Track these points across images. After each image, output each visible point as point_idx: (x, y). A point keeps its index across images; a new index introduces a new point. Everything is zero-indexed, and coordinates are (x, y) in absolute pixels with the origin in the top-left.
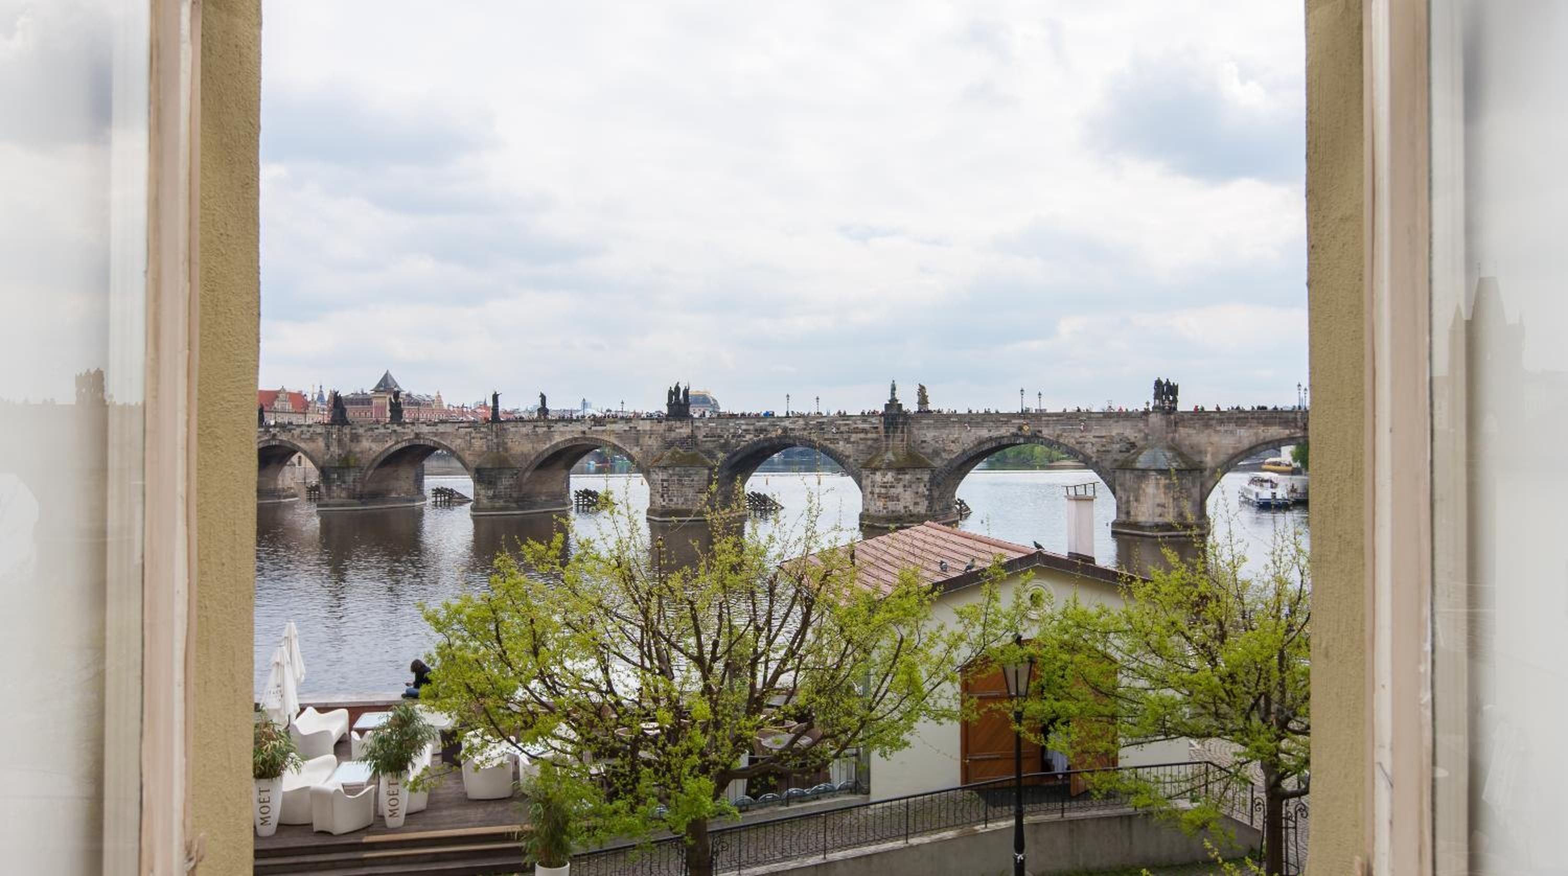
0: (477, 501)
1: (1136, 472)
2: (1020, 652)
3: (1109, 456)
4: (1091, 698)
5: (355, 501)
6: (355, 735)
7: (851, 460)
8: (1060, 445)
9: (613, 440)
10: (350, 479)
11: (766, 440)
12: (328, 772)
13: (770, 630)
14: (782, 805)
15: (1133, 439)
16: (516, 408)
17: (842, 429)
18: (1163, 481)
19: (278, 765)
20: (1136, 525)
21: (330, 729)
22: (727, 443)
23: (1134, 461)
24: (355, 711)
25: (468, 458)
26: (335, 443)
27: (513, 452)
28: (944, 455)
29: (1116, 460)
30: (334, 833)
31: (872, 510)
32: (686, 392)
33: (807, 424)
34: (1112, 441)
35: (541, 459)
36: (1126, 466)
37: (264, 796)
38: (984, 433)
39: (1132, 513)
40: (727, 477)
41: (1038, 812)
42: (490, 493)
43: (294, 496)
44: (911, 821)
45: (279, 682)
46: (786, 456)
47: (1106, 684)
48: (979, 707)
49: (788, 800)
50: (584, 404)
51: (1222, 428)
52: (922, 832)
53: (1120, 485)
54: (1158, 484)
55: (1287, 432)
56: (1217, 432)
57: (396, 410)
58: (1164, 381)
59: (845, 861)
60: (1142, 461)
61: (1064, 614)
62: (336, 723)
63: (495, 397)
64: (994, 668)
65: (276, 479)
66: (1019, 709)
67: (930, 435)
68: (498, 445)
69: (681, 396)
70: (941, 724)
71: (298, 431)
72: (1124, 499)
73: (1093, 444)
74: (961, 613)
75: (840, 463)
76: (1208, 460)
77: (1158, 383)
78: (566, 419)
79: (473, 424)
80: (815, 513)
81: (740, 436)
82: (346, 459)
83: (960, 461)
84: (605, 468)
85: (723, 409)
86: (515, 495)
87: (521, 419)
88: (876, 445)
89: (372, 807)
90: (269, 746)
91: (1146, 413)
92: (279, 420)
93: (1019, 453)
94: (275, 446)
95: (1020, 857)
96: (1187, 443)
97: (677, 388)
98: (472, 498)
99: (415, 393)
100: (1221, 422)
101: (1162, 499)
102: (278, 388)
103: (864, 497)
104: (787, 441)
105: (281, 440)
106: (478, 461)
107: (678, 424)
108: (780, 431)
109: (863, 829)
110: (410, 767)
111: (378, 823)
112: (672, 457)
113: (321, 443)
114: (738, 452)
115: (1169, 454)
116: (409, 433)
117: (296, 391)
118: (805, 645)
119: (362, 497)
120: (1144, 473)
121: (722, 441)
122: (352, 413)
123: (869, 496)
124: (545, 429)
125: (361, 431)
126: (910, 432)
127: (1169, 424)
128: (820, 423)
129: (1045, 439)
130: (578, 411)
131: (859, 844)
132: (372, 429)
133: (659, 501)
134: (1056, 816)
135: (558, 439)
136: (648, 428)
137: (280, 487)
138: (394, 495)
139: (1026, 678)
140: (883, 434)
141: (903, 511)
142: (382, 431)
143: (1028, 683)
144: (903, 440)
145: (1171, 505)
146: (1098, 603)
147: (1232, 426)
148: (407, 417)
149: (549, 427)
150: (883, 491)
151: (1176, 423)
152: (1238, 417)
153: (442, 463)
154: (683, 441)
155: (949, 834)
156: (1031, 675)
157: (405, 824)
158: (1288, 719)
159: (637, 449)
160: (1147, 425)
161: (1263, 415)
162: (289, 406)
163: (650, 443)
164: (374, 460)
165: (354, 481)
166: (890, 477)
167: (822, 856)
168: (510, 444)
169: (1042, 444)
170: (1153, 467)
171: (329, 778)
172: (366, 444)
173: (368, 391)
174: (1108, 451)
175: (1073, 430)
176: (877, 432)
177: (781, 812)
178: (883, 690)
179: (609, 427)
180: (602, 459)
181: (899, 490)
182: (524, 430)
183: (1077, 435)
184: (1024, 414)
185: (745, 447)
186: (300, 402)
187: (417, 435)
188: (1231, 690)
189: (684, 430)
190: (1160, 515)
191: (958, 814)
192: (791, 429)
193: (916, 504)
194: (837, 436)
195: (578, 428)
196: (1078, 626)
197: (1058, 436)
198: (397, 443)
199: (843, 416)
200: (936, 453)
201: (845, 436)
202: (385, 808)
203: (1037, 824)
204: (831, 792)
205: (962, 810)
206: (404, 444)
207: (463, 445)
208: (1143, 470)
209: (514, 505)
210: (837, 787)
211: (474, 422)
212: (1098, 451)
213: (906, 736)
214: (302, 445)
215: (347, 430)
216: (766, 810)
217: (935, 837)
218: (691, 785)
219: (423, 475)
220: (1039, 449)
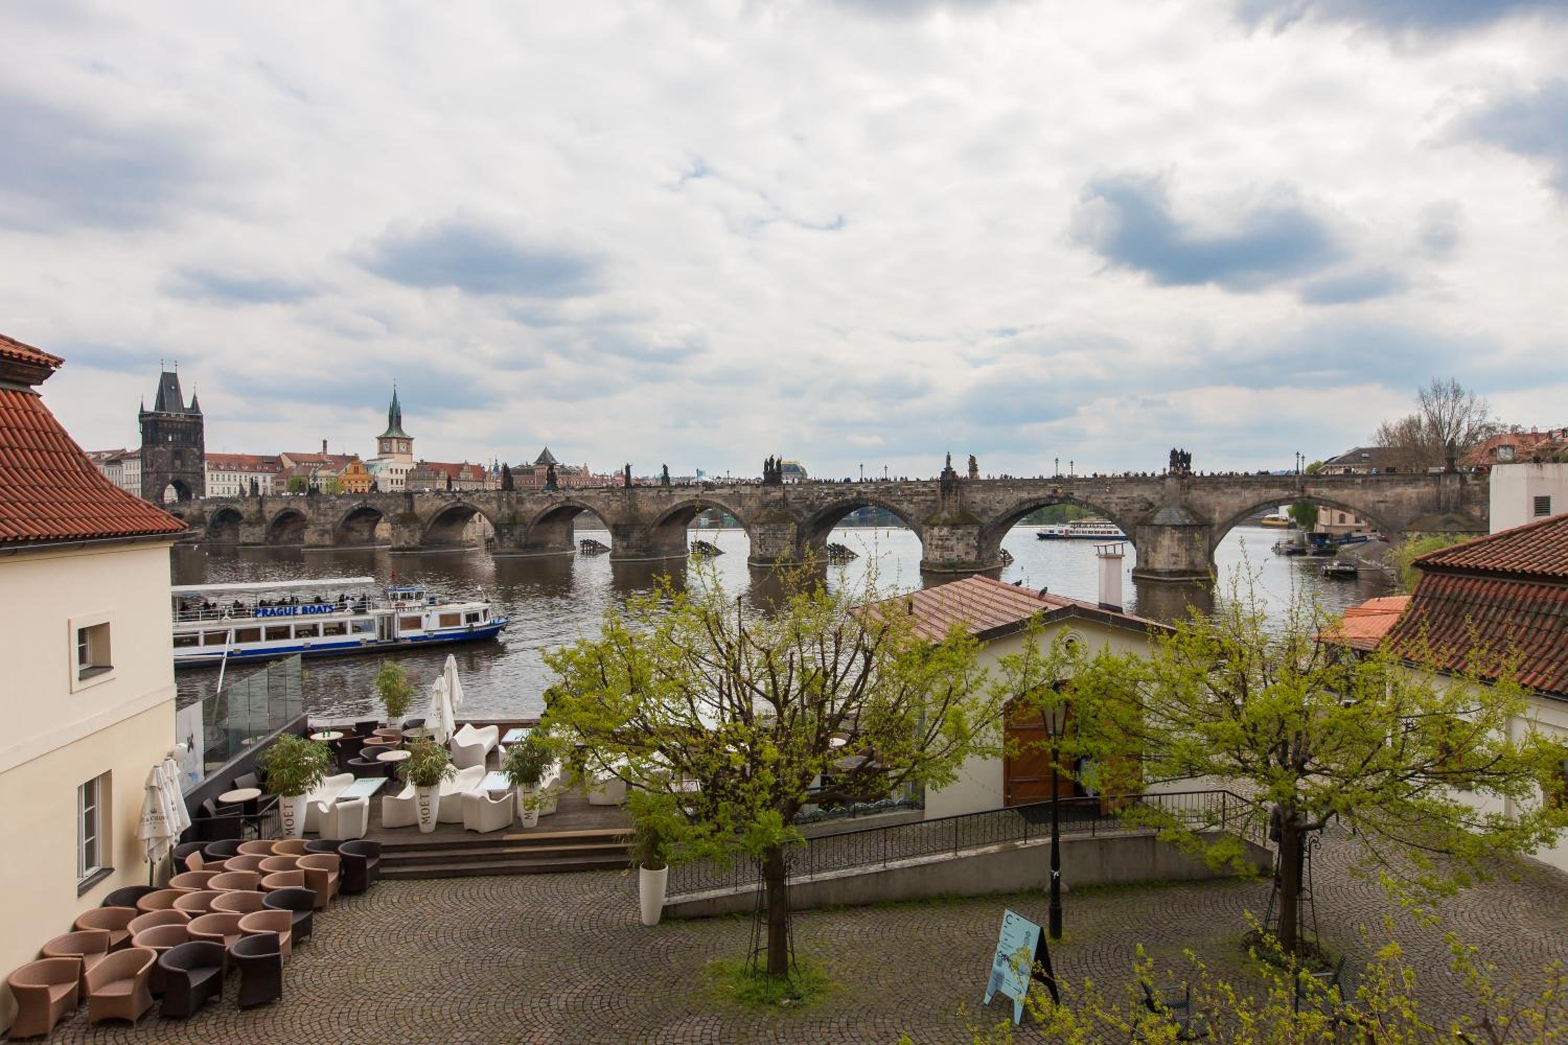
0: (615, 550)
1: (1155, 528)
2: (1057, 697)
3: (1130, 515)
4: (1121, 737)
5: (521, 550)
6: (502, 749)
7: (913, 518)
8: (1088, 505)
9: (720, 501)
10: (517, 532)
11: (843, 501)
12: (479, 779)
13: (835, 676)
14: (849, 817)
15: (1151, 500)
16: (645, 475)
17: (907, 492)
18: (1177, 535)
19: (435, 776)
20: (1153, 572)
21: (482, 743)
22: (812, 504)
23: (1152, 518)
24: (504, 727)
25: (607, 516)
26: (505, 505)
27: (642, 511)
28: (991, 513)
29: (1137, 518)
30: (481, 831)
31: (931, 558)
32: (779, 462)
33: (877, 488)
34: (1133, 501)
35: (664, 517)
36: (1145, 522)
37: (425, 800)
38: (1025, 495)
39: (1150, 561)
40: (813, 531)
41: (1071, 831)
42: (625, 544)
43: (476, 546)
44: (960, 834)
45: (439, 706)
46: (861, 513)
47: (1135, 726)
48: (1020, 746)
49: (854, 813)
50: (700, 473)
51: (1229, 491)
52: (969, 847)
53: (1141, 538)
54: (1172, 537)
55: (1287, 493)
56: (1225, 494)
57: (552, 478)
58: (1179, 451)
59: (902, 869)
60: (1159, 519)
61: (1098, 663)
62: (487, 738)
63: (628, 468)
64: (1034, 712)
65: (461, 533)
66: (1056, 747)
67: (979, 497)
68: (630, 506)
69: (775, 467)
70: (986, 759)
71: (476, 496)
72: (1143, 549)
73: (1117, 504)
74: (1005, 662)
75: (903, 520)
76: (1217, 517)
77: (1174, 453)
78: (684, 485)
79: (610, 489)
80: (873, 576)
81: (823, 498)
82: (514, 517)
83: (1004, 519)
84: (716, 523)
85: (810, 476)
86: (644, 546)
87: (650, 487)
88: (934, 505)
89: (512, 810)
90: (427, 760)
91: (1163, 478)
92: (464, 489)
93: (1054, 511)
94: (460, 508)
95: (1056, 874)
96: (1198, 502)
97: (772, 460)
98: (610, 546)
99: (567, 465)
100: (1228, 485)
101: (1175, 550)
102: (463, 462)
103: (924, 548)
104: (861, 503)
105: (464, 503)
106: (614, 519)
107: (773, 489)
108: (855, 494)
109: (918, 840)
110: (541, 780)
111: (516, 825)
112: (768, 516)
113: (494, 505)
114: (821, 511)
115: (1183, 513)
116: (561, 496)
117: (476, 464)
118: (867, 686)
119: (526, 547)
120: (1161, 528)
121: (808, 503)
122: (517, 481)
123: (929, 547)
124: (667, 493)
125: (524, 495)
126: (962, 494)
127: (1182, 487)
128: (885, 487)
129: (1076, 500)
130: (693, 478)
131: (914, 855)
132: (533, 494)
133: (758, 551)
134: (1087, 835)
135: (677, 501)
136: (748, 492)
137: (464, 539)
138: (550, 545)
139: (1062, 719)
140: (940, 496)
141: (956, 559)
142: (541, 495)
143: (1064, 723)
144: (956, 501)
145: (1184, 555)
146: (1128, 651)
147: (1237, 489)
148: (560, 483)
149: (670, 492)
150: (940, 543)
151: (1189, 487)
152: (1246, 481)
153: (588, 520)
154: (777, 502)
155: (993, 849)
156: (1067, 716)
157: (538, 825)
158: (1304, 761)
159: (739, 509)
160: (1163, 488)
161: (1265, 479)
162: (471, 476)
163: (750, 504)
164: (535, 518)
165: (520, 535)
166: (945, 531)
167: (882, 865)
168: (639, 505)
169: (1073, 503)
170: (1169, 523)
171: (478, 785)
172: (528, 506)
173: (531, 463)
174: (1130, 510)
175: (1101, 493)
176: (935, 495)
177: (849, 823)
178: (934, 732)
179: (718, 491)
180: (712, 516)
181: (953, 542)
182: (650, 494)
183: (1103, 496)
184: (1058, 479)
185: (827, 507)
186: (479, 472)
187: (568, 499)
188: (1254, 738)
189: (777, 494)
190: (1175, 563)
191: (1001, 829)
192: (865, 493)
193: (967, 553)
194: (902, 498)
195: (694, 492)
196: (1110, 674)
197: (1087, 497)
198: (552, 504)
199: (905, 481)
200: (984, 511)
201: (909, 498)
202: (522, 811)
203: (1071, 842)
204: (892, 807)
205: (1005, 826)
206: (558, 506)
207: (603, 506)
208: (1160, 526)
209: (643, 554)
210: (897, 803)
211: (612, 487)
212: (1121, 510)
213: (955, 771)
214: (481, 507)
215: (514, 494)
216: (836, 821)
217: (981, 850)
218: (762, 816)
219: (573, 529)
220: (1070, 508)
